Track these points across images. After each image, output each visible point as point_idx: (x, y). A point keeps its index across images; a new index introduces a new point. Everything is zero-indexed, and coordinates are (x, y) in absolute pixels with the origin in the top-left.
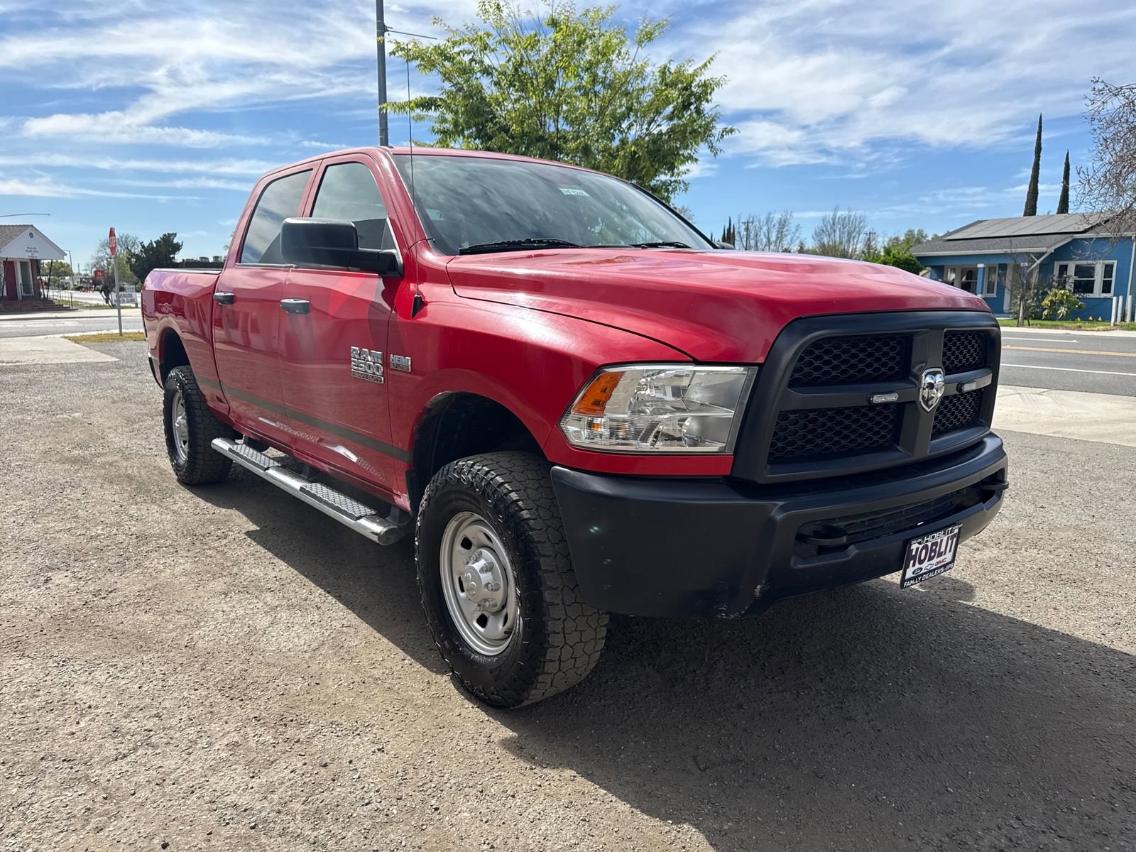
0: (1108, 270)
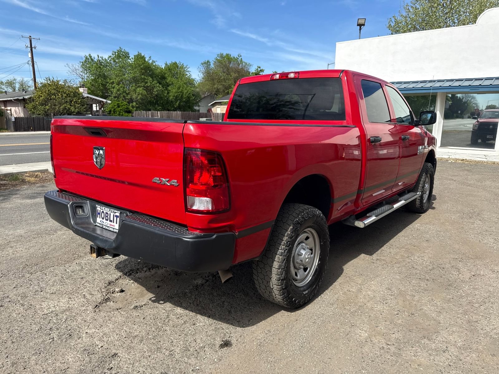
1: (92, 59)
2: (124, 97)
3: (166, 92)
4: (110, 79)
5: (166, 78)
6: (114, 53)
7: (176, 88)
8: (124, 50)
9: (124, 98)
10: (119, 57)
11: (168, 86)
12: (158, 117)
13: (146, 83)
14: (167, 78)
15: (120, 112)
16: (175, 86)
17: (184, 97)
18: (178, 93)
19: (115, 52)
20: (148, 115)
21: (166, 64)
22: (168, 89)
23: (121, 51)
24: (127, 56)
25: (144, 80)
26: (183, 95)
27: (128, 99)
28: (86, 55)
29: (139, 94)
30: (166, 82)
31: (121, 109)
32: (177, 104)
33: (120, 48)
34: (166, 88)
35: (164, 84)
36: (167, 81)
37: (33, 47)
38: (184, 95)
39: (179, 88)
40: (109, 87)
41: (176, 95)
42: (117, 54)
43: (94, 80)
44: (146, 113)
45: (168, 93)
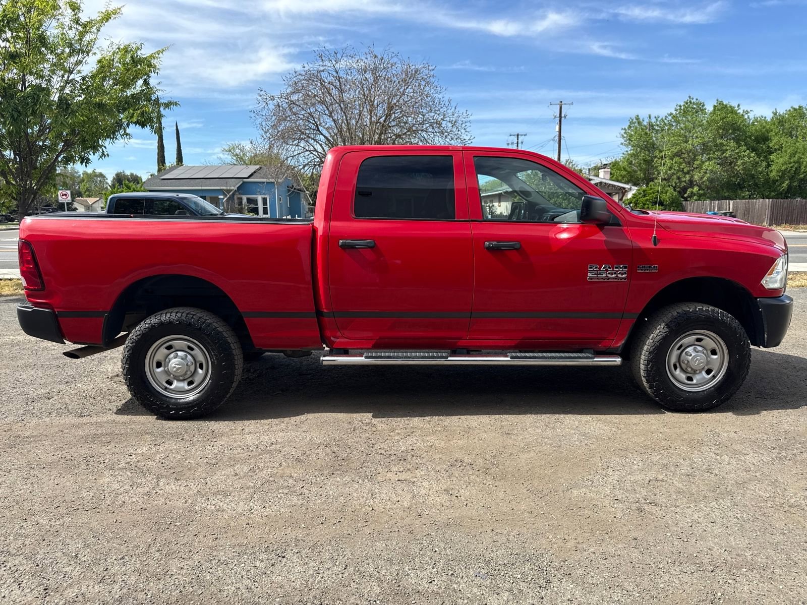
0: (264, 200)
1: (639, 123)
2: (679, 178)
3: (764, 164)
4: (661, 151)
5: (770, 139)
6: (679, 108)
7: (786, 155)
8: (697, 99)
9: (678, 181)
10: (685, 112)
11: (771, 153)
12: (729, 210)
13: (724, 151)
14: (773, 138)
15: (644, 204)
16: (786, 152)
17: (802, 171)
18: (788, 165)
19: (680, 106)
20: (712, 208)
21: (775, 114)
22: (770, 158)
23: (690, 102)
24: (700, 108)
25: (720, 148)
26: (800, 167)
27: (685, 181)
28: (631, 118)
29: (706, 173)
30: (768, 147)
31: (647, 200)
32: (784, 185)
33: (690, 97)
34: (765, 157)
35: (763, 150)
36: (771, 145)
37: (563, 115)
38: (803, 167)
39: (793, 154)
40: (656, 165)
41: (783, 168)
42: (682, 108)
43: (634, 155)
44: (711, 204)
45: (769, 165)
